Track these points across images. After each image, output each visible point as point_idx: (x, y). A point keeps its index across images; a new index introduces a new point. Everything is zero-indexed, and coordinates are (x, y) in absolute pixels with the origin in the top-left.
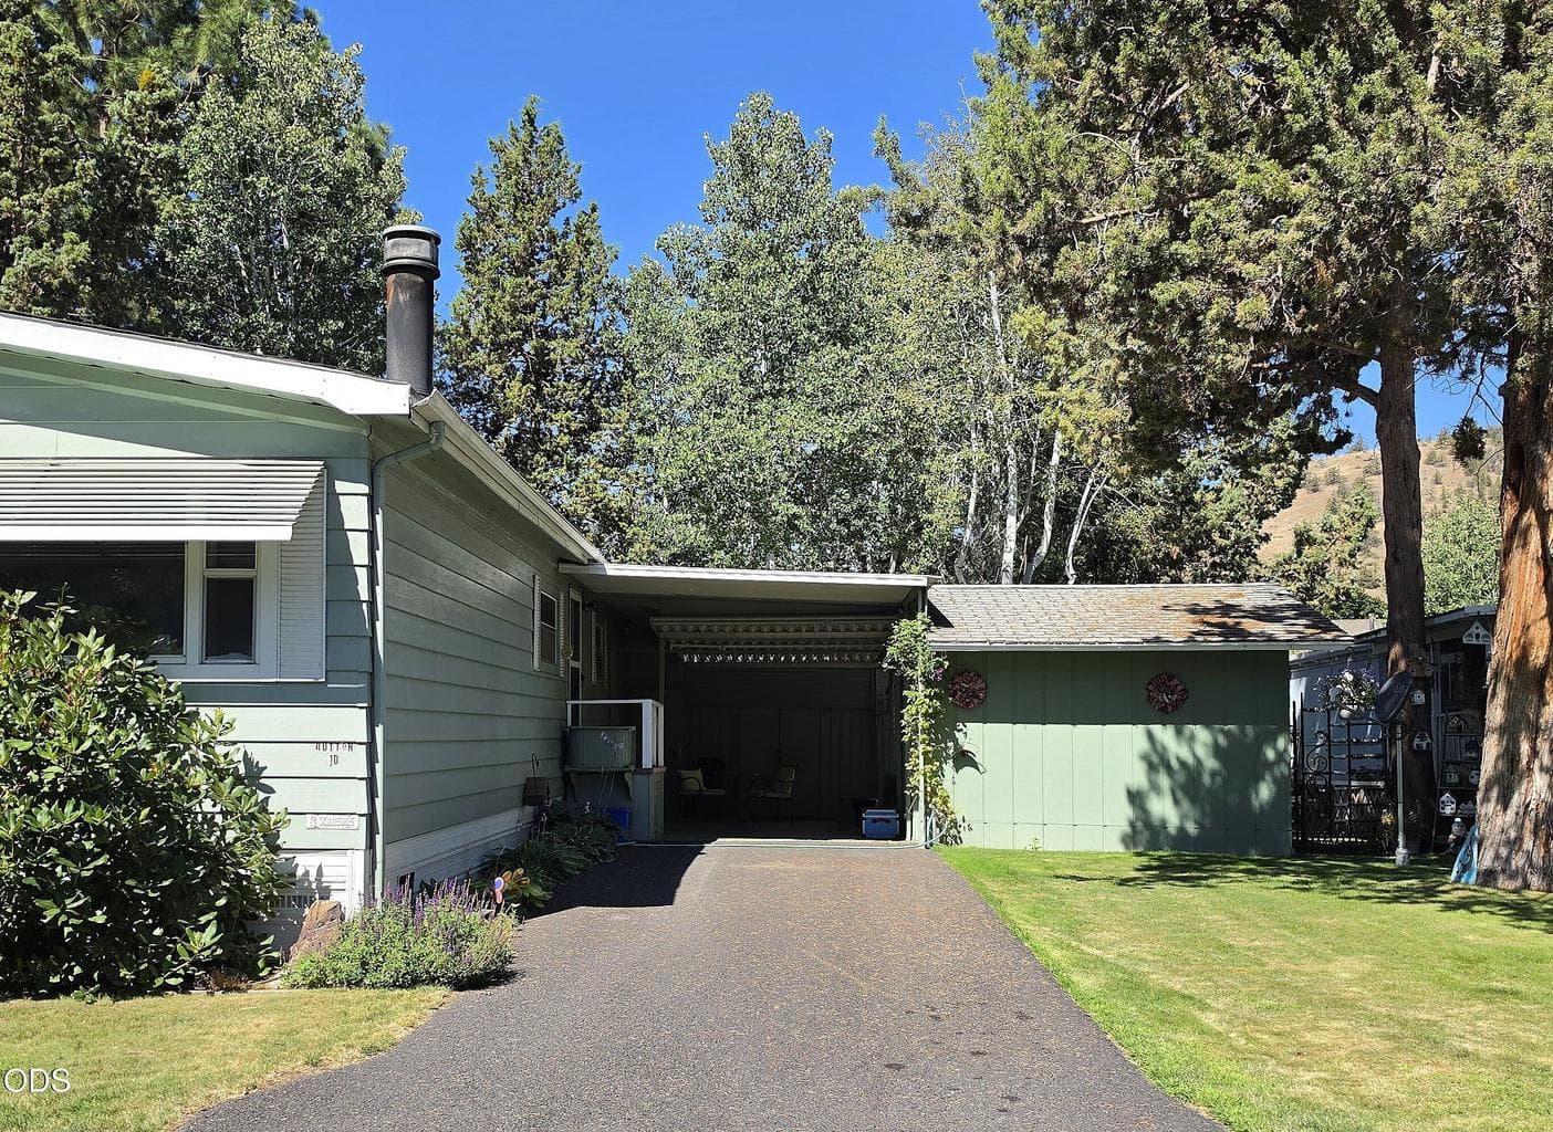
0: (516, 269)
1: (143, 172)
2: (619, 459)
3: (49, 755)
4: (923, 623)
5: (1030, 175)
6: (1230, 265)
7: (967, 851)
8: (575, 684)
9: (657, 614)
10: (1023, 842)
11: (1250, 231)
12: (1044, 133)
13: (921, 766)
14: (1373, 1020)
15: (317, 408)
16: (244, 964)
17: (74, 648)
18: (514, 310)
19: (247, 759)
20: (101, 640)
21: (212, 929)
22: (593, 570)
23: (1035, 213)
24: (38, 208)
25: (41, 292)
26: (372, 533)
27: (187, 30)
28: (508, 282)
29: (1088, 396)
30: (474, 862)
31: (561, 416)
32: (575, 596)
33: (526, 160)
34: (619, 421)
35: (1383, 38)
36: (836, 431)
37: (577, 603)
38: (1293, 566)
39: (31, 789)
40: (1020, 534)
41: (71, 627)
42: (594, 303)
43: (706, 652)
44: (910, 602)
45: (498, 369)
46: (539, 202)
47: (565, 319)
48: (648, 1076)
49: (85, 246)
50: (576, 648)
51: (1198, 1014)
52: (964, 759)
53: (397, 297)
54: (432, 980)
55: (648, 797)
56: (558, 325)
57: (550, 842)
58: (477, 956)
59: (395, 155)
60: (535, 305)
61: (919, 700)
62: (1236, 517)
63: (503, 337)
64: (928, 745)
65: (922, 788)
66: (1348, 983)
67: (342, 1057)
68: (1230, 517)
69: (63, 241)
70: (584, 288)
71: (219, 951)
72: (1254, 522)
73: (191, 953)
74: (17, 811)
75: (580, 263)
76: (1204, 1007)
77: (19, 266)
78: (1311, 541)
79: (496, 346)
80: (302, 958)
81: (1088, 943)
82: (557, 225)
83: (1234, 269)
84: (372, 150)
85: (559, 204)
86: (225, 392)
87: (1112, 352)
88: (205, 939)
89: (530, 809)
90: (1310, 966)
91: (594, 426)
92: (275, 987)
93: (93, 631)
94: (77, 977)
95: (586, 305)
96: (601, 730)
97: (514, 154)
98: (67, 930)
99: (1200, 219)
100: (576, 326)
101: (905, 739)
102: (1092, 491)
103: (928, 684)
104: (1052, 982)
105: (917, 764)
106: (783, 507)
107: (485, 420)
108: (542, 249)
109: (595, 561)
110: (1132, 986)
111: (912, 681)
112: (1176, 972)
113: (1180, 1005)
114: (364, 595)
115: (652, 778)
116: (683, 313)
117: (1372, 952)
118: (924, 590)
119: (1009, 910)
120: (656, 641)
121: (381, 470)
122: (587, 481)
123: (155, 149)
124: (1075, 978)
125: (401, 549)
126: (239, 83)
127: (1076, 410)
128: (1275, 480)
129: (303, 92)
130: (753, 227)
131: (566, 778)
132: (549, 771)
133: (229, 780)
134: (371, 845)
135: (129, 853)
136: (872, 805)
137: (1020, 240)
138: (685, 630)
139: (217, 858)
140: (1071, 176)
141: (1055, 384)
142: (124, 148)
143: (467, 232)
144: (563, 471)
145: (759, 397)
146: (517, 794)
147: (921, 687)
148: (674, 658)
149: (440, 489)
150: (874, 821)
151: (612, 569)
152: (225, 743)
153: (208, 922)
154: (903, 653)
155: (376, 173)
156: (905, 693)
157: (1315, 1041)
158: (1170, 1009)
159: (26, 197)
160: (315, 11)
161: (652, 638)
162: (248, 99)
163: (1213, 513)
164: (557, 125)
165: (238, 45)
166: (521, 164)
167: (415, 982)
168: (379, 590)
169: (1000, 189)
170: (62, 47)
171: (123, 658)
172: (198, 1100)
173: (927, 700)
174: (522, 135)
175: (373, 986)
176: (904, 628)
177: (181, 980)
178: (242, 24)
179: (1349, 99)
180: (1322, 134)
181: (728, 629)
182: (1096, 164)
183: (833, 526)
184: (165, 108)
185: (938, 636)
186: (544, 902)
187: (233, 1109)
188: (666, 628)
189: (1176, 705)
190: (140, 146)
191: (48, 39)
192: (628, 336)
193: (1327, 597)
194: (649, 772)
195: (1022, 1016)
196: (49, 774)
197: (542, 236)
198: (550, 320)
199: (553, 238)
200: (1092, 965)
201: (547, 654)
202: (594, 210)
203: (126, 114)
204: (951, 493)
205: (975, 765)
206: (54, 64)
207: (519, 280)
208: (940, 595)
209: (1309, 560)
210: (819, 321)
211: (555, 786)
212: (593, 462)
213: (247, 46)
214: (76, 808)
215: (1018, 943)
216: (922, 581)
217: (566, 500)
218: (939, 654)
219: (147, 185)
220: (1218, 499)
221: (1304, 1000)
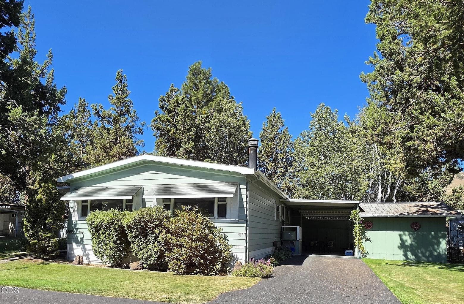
0: (271, 141)
1: (203, 129)
2: (291, 177)
3: (195, 234)
4: (358, 211)
5: (378, 122)
6: (424, 138)
7: (368, 259)
8: (283, 223)
9: (300, 209)
10: (381, 258)
11: (428, 130)
12: (381, 113)
13: (358, 241)
14: (456, 295)
15: (238, 173)
16: (225, 272)
17: (198, 216)
18: (271, 149)
19: (225, 235)
20: (201, 214)
21: (220, 265)
22: (287, 200)
23: (379, 129)
24: (185, 137)
25: (186, 152)
26: (247, 195)
27: (211, 103)
28: (270, 143)
29: (397, 162)
30: (264, 256)
31: (280, 169)
32: (283, 205)
33: (273, 120)
34: (292, 170)
35: (456, 91)
36: (339, 170)
37: (283, 207)
38: (452, 198)
39: (191, 239)
40: (382, 192)
41: (197, 212)
42: (287, 146)
43: (311, 217)
44: (355, 207)
45: (267, 160)
46: (276, 128)
47: (281, 150)
48: (299, 294)
49: (193, 143)
50: (283, 216)
51: (415, 291)
52: (367, 239)
53: (251, 151)
54: (258, 276)
55: (298, 246)
56: (280, 151)
57: (278, 254)
58: (266, 272)
59: (248, 122)
60: (275, 147)
61: (357, 227)
62: (436, 187)
63: (268, 154)
64: (359, 236)
65: (358, 246)
66: (452, 288)
67: (243, 288)
68: (435, 187)
69: (190, 143)
70: (285, 144)
71: (221, 269)
72: (441, 188)
73: (216, 269)
74: (189, 243)
75: (284, 139)
76: (417, 290)
77: (182, 148)
78: (456, 192)
79: (267, 156)
80: (235, 271)
81: (393, 278)
82: (279, 132)
83: (425, 138)
84: (244, 121)
85: (280, 128)
86: (222, 171)
87: (402, 153)
88: (219, 266)
89: (274, 247)
90: (444, 284)
91: (287, 171)
92: (230, 275)
93: (200, 213)
94: (198, 272)
95: (285, 147)
96: (288, 232)
97: (271, 119)
98: (197, 263)
99: (416, 129)
100: (283, 151)
101: (354, 235)
102: (399, 182)
103: (359, 224)
104: (383, 284)
105: (357, 240)
106: (328, 186)
107: (265, 170)
108: (276, 137)
109: (288, 199)
110: (401, 286)
111: (356, 223)
112: (412, 284)
113: (411, 290)
114: (245, 206)
115: (299, 242)
116: (306, 148)
117: (461, 282)
118: (358, 204)
119: (376, 271)
120: (300, 214)
121: (248, 184)
122: (285, 182)
123: (205, 125)
124: (388, 284)
125: (252, 198)
126: (220, 111)
127: (394, 165)
128: (447, 178)
129: (231, 111)
130: (320, 130)
131: (281, 241)
132: (278, 240)
133: (222, 239)
134: (246, 252)
135: (206, 251)
136: (347, 249)
137: (376, 135)
138: (306, 212)
139: (220, 252)
140: (387, 121)
141: (389, 159)
142: (200, 125)
143: (261, 135)
144: (280, 180)
145: (322, 164)
146: (272, 244)
147: (358, 224)
148: (304, 218)
149: (258, 186)
150: (347, 252)
151: (291, 200)
152: (221, 233)
153: (219, 264)
154: (353, 217)
155: (244, 125)
156: (354, 225)
157: (441, 298)
158: (408, 290)
159: (184, 135)
160: (233, 96)
161: (299, 214)
162: (221, 114)
163: (430, 186)
164: (279, 113)
165: (220, 104)
166: (272, 121)
167: (255, 276)
168: (248, 205)
169: (371, 125)
170: (190, 108)
171: (205, 217)
172: (220, 292)
173: (359, 227)
174: (273, 115)
175: (247, 277)
176: (354, 212)
177: (215, 273)
178: (220, 100)
179: (450, 103)
180: (443, 111)
181: (315, 212)
182: (393, 118)
183: (339, 190)
184: (207, 117)
185: (361, 213)
186: (278, 265)
187: (226, 294)
188: (302, 212)
189: (418, 229)
190: (203, 125)
191: (187, 107)
192: (294, 153)
193: (461, 205)
194: (298, 241)
195: (375, 290)
196: (194, 237)
197: (276, 134)
198: (278, 150)
199: (279, 134)
200: (393, 282)
201: (278, 217)
202: (287, 128)
203: (200, 119)
204: (366, 182)
205: (370, 241)
206: (189, 112)
207: (272, 143)
208: (362, 205)
209: (456, 196)
210: (335, 148)
211: (279, 243)
212: (287, 178)
213: (221, 104)
214: (198, 243)
215: (377, 277)
216: (357, 202)
217: (281, 186)
218: (361, 218)
219: (204, 131)
220: (432, 183)
221: (441, 290)
